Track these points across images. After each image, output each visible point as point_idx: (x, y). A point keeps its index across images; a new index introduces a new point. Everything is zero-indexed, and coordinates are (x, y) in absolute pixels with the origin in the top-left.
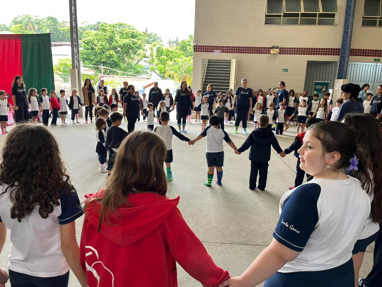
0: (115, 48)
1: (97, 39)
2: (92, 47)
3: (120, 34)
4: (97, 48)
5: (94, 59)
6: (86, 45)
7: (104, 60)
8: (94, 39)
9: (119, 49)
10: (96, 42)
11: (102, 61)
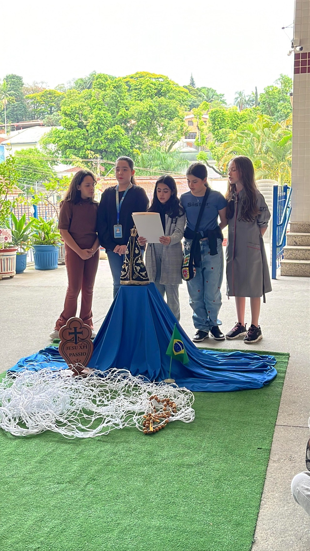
0: (124, 121)
1: (88, 105)
2: (80, 122)
3: (135, 91)
4: (89, 124)
5: (84, 146)
6: (67, 118)
7: (102, 147)
8: (82, 106)
9: (133, 122)
10: (85, 113)
11: (98, 148)
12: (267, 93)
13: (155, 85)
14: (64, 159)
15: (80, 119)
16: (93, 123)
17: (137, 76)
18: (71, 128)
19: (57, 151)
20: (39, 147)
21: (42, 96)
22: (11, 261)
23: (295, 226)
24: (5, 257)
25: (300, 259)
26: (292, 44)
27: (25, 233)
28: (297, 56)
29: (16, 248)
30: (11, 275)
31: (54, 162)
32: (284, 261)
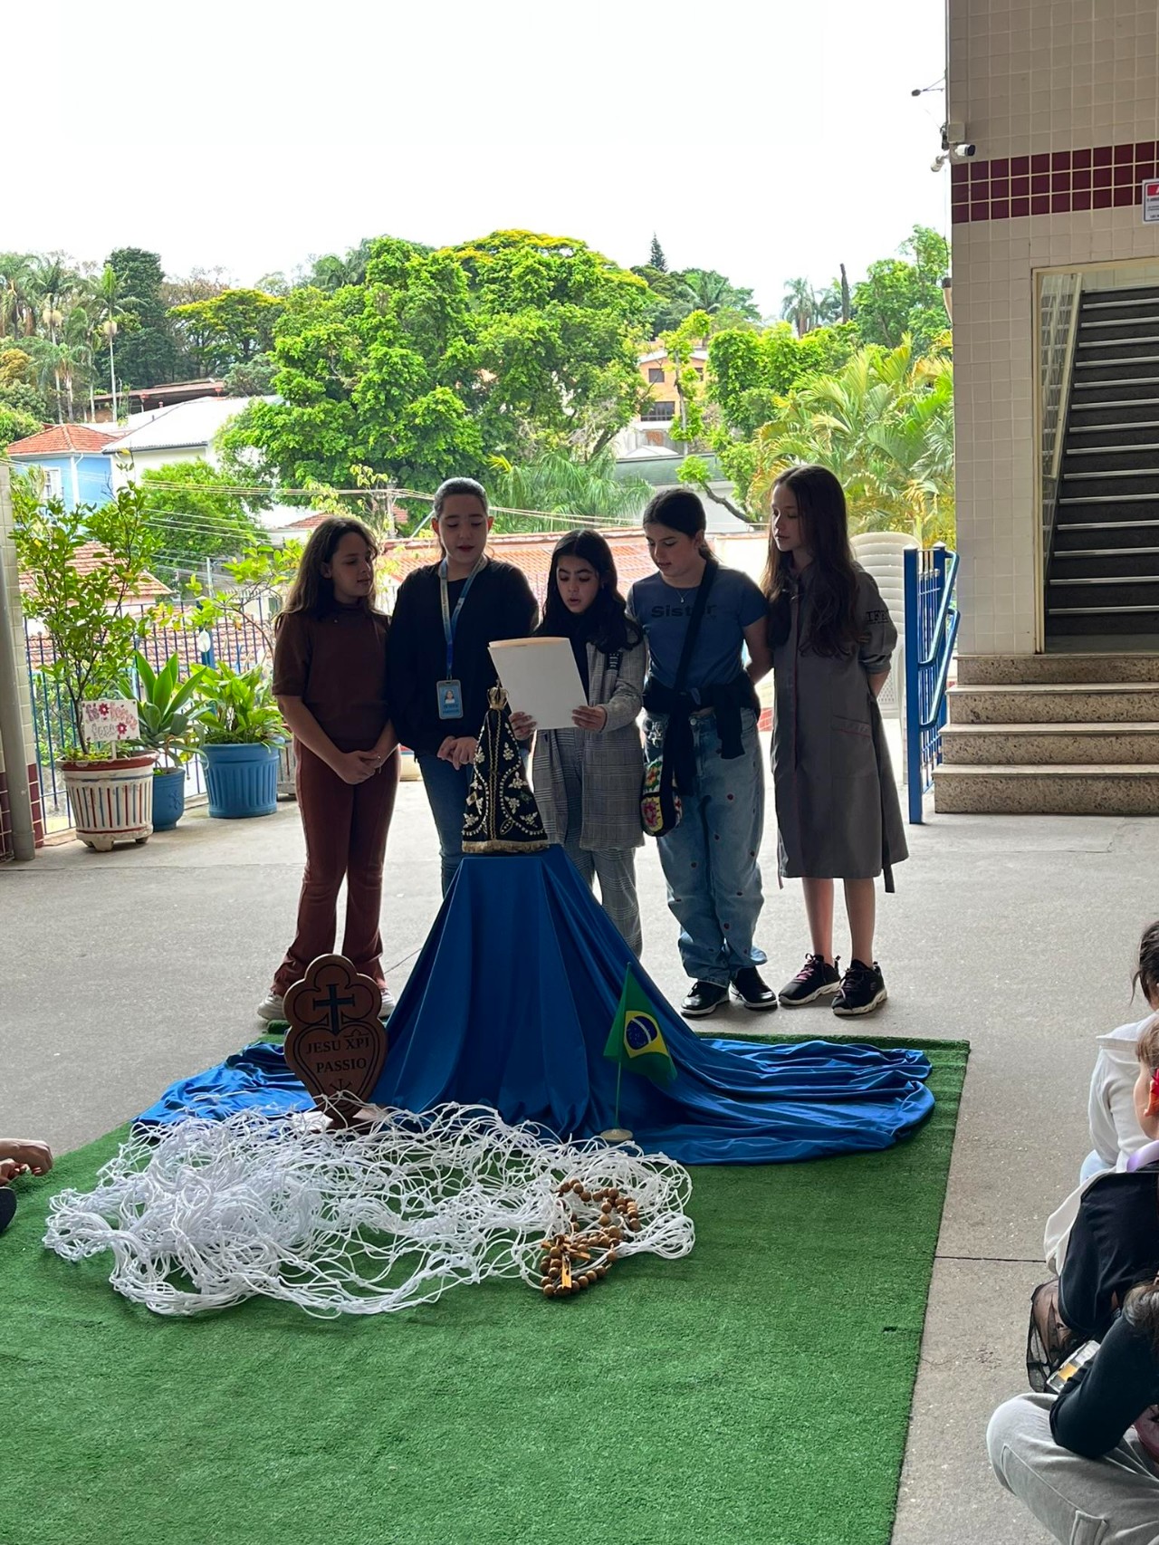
3: (492, 287)
7: (400, 451)
9: (488, 376)
11: (388, 456)
12: (877, 280)
13: (548, 266)
14: (286, 491)
15: (331, 373)
16: (370, 384)
17: (497, 242)
18: (306, 399)
19: (266, 469)
20: (213, 459)
21: (220, 308)
22: (138, 793)
23: (973, 667)
24: (121, 784)
25: (989, 763)
26: (944, 137)
27: (178, 712)
28: (958, 172)
29: (153, 756)
30: (138, 835)
31: (259, 502)
32: (942, 769)
